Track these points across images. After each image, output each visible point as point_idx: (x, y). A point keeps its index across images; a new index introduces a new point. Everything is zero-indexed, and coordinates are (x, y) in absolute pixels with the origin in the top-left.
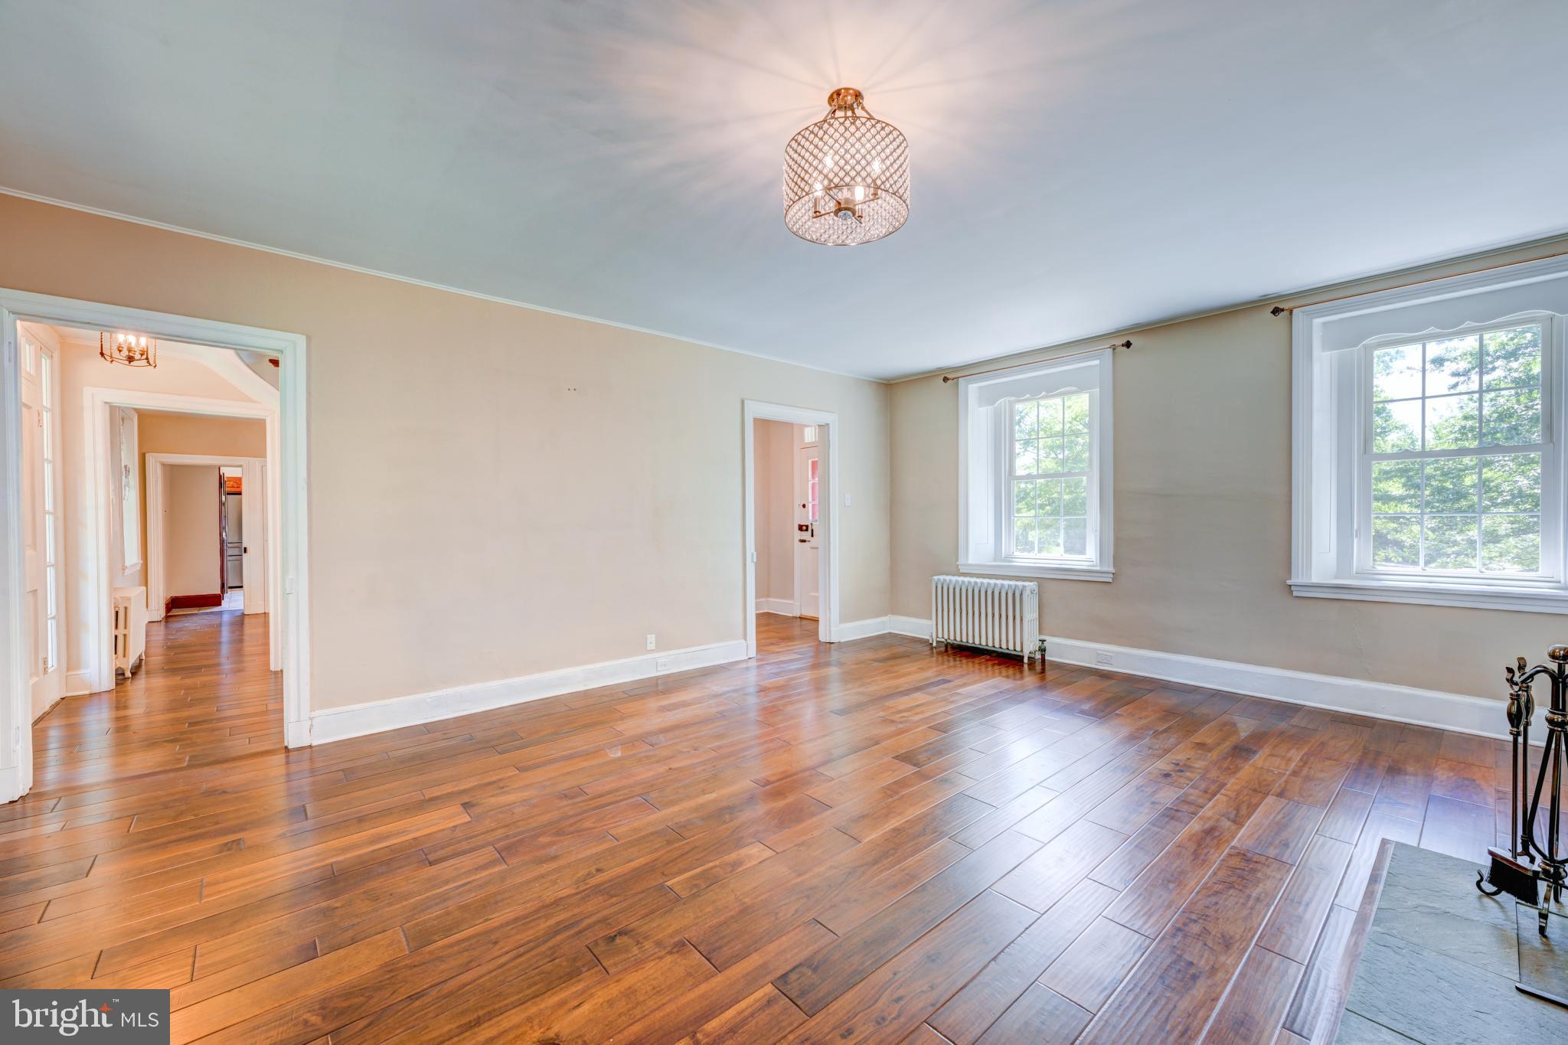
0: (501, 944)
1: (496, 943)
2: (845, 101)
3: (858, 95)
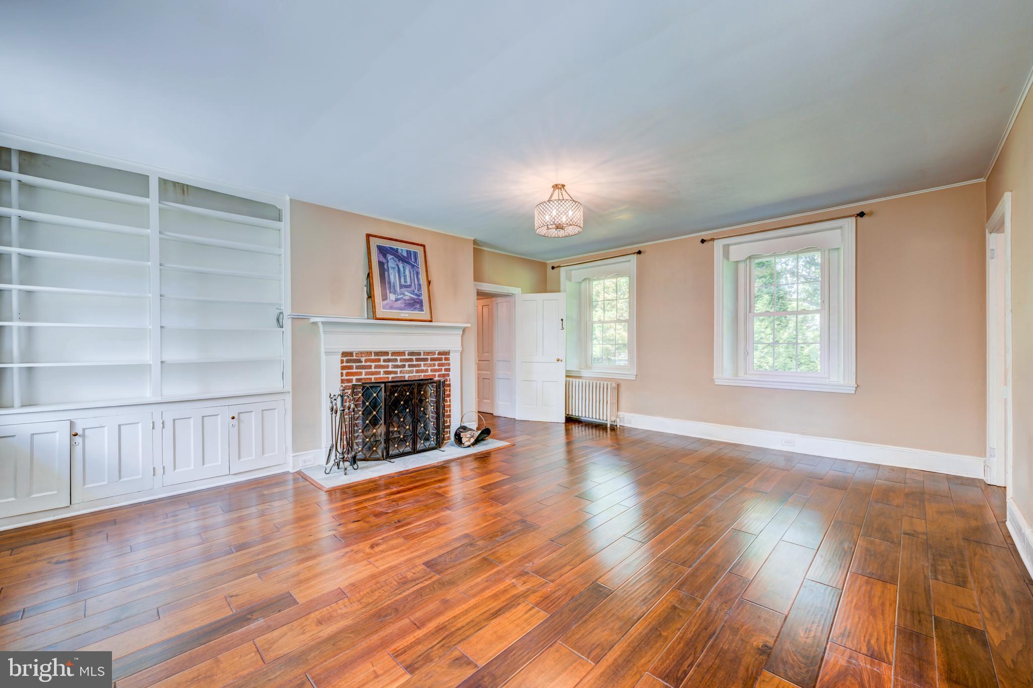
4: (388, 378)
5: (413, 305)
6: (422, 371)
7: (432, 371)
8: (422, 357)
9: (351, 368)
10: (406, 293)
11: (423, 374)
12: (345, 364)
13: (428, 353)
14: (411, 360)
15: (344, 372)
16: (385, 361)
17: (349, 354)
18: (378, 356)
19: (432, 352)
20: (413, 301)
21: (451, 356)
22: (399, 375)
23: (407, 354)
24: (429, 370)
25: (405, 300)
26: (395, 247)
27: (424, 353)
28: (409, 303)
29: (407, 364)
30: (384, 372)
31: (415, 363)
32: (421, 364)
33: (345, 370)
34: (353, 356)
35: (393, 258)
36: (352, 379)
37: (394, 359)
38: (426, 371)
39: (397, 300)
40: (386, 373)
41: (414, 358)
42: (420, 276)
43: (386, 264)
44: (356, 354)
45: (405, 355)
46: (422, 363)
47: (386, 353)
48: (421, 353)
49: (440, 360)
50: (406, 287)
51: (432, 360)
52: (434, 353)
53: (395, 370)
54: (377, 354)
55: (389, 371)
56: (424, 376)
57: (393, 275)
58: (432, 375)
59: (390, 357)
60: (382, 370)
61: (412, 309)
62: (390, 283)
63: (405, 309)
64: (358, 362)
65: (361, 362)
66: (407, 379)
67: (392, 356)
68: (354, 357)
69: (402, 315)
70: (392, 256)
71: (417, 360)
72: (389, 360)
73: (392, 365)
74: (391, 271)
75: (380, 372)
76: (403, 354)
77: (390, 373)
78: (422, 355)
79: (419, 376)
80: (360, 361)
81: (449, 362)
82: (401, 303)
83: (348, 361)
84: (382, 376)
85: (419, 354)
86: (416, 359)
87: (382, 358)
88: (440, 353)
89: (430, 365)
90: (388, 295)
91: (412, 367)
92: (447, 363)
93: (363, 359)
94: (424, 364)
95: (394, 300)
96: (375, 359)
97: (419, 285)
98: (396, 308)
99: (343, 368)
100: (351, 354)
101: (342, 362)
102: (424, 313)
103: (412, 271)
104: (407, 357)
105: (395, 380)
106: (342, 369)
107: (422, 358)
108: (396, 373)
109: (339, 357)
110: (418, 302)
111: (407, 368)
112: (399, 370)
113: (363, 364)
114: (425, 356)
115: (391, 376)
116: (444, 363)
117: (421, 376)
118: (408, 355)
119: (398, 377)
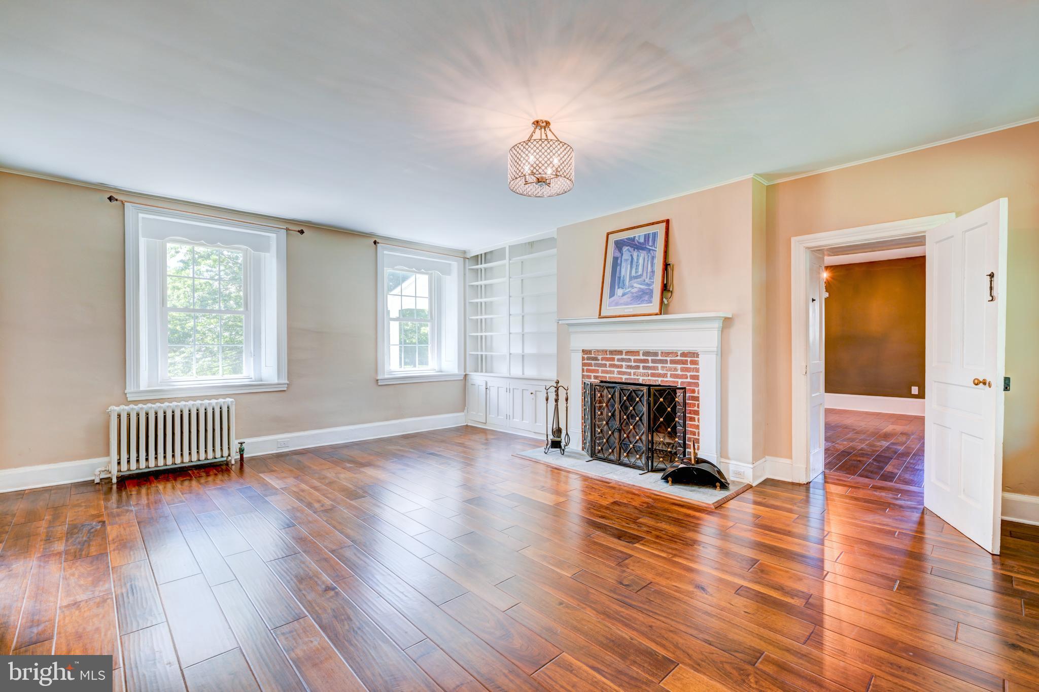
0: (650, 624)
1: (651, 626)
2: (542, 125)
3: (548, 123)
4: (621, 378)
5: (641, 298)
6: (659, 375)
7: (672, 376)
8: (660, 358)
9: (590, 365)
10: (635, 285)
11: (660, 379)
12: (586, 361)
13: (668, 354)
14: (646, 361)
15: (585, 368)
16: (619, 360)
17: (589, 353)
18: (612, 355)
19: (672, 353)
20: (640, 293)
21: (701, 359)
22: (632, 377)
23: (641, 354)
24: (669, 375)
25: (633, 293)
26: (632, 236)
27: (662, 353)
28: (637, 296)
29: (641, 365)
30: (617, 371)
31: (650, 365)
32: (658, 367)
33: (586, 366)
34: (591, 354)
35: (628, 250)
36: (591, 376)
37: (627, 359)
38: (665, 375)
39: (624, 295)
40: (619, 373)
41: (650, 358)
42: (656, 261)
43: (620, 258)
44: (594, 352)
45: (639, 355)
46: (659, 365)
47: (620, 352)
48: (658, 353)
49: (683, 364)
50: (636, 277)
51: (672, 362)
52: (676, 354)
53: (629, 370)
54: (612, 352)
55: (623, 372)
56: (661, 381)
57: (624, 269)
58: (671, 381)
59: (624, 356)
60: (616, 370)
61: (639, 302)
62: (620, 278)
63: (631, 304)
64: (596, 360)
65: (599, 360)
66: (641, 383)
67: (626, 355)
68: (593, 356)
69: (626, 311)
70: (627, 248)
71: (654, 361)
72: (623, 360)
73: (626, 365)
74: (623, 264)
75: (614, 371)
76: (637, 354)
77: (624, 373)
78: (660, 355)
79: (655, 381)
80: (596, 359)
81: (698, 366)
82: (628, 298)
83: (588, 359)
84: (615, 375)
85: (656, 354)
86: (652, 360)
87: (617, 357)
88: (684, 354)
89: (670, 369)
90: (616, 290)
91: (646, 369)
92: (694, 368)
93: (600, 357)
94: (662, 367)
95: (621, 295)
96: (610, 358)
97: (653, 272)
98: (621, 304)
99: (584, 365)
100: (590, 352)
101: (583, 359)
102: (652, 304)
103: (646, 257)
104: (642, 357)
105: (628, 381)
106: (582, 366)
107: (660, 360)
108: (630, 374)
109: (580, 355)
110: (647, 293)
111: (641, 370)
112: (632, 371)
113: (600, 362)
114: (663, 356)
115: (624, 377)
116: (690, 368)
117: (657, 380)
118: (643, 355)
119: (631, 379)
